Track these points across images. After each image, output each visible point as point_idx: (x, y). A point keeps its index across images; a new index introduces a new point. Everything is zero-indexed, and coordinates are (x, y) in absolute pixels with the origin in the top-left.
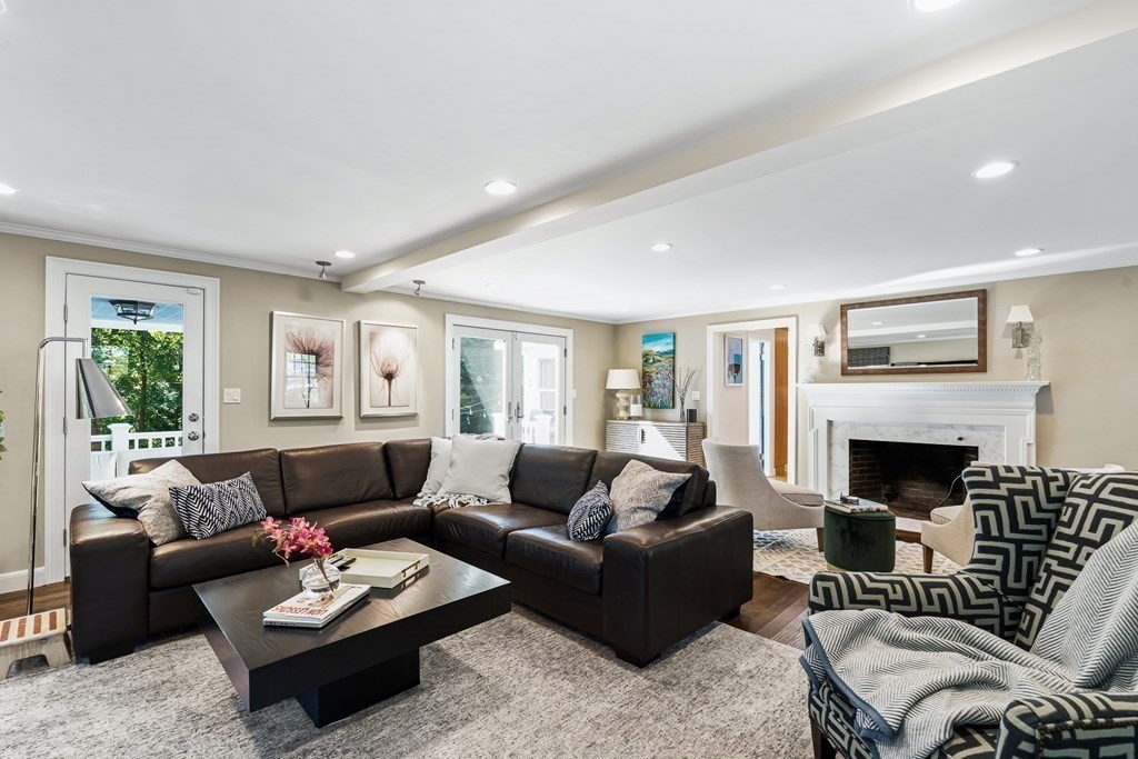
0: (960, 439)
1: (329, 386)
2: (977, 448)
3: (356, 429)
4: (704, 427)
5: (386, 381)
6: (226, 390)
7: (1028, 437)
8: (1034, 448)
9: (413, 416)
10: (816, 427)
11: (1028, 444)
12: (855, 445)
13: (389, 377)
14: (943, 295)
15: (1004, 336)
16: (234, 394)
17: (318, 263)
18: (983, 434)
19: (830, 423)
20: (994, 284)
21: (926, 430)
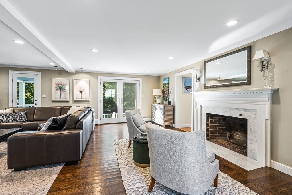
0: (241, 115)
1: (65, 94)
2: (247, 119)
3: (73, 104)
4: (174, 107)
5: (80, 93)
6: (42, 95)
7: (266, 116)
8: (269, 122)
9: (88, 101)
10: (197, 108)
11: (266, 119)
12: (209, 115)
13: (81, 92)
14: (234, 52)
15: (258, 67)
16: (44, 96)
17: (55, 66)
18: (249, 113)
19: (201, 107)
20: (255, 42)
21: (229, 110)
